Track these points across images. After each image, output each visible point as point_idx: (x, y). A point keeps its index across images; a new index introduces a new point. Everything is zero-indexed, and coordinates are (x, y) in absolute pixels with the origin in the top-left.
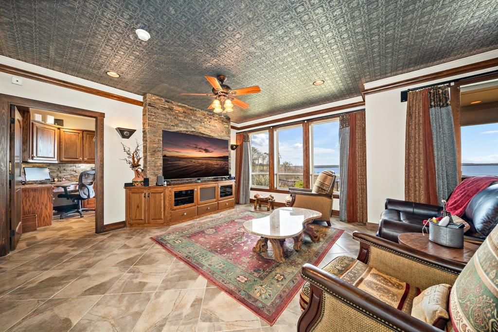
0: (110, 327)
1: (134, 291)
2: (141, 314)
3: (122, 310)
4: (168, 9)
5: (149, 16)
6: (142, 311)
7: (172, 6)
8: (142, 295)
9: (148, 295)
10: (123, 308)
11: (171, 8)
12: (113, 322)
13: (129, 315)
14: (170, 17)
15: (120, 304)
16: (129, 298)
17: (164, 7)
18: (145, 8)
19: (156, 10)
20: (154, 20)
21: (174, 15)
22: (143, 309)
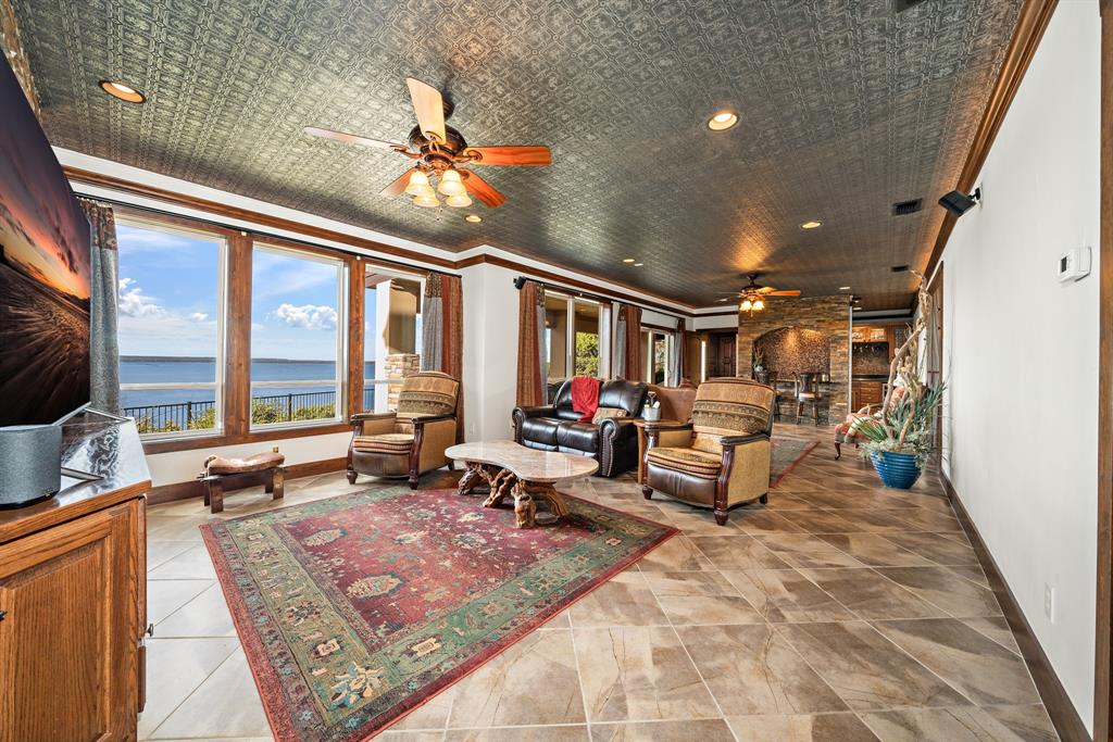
0: (770, 653)
1: (687, 659)
2: (727, 626)
3: (736, 655)
4: (671, 57)
5: (668, 17)
6: (721, 627)
7: (674, 65)
8: (690, 643)
9: (685, 634)
10: (732, 656)
11: (671, 62)
12: (763, 655)
13: (738, 640)
14: (655, 55)
15: (727, 668)
16: (705, 660)
17: (678, 53)
18: (690, 20)
19: (678, 38)
20: (657, 22)
21: (657, 62)
22: (718, 629)
